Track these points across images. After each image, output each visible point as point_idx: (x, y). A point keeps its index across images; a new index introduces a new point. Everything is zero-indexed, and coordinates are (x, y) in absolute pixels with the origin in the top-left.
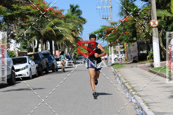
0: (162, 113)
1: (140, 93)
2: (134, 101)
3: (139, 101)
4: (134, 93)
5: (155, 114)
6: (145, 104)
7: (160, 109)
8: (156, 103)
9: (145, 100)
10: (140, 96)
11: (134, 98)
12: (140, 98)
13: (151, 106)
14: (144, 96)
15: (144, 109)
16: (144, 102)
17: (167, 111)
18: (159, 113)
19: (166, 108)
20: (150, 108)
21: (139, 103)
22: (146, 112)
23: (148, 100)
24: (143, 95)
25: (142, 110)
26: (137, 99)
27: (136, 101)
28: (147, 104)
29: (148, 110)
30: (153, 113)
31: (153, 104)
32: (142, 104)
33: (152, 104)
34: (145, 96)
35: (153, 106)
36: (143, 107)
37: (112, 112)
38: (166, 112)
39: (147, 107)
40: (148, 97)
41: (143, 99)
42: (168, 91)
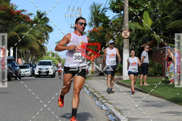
0: (135, 118)
1: (111, 102)
2: (104, 108)
3: (111, 108)
4: (104, 101)
5: (128, 119)
6: (118, 110)
7: (133, 115)
8: (128, 110)
9: (117, 107)
10: (111, 104)
11: (105, 106)
12: (111, 105)
15: (116, 115)
16: (116, 109)
17: (141, 118)
18: (132, 118)
19: (139, 114)
20: (122, 114)
21: (111, 110)
22: (119, 117)
23: (119, 107)
24: (114, 103)
25: (114, 115)
26: (108, 106)
27: (107, 108)
28: (119, 111)
29: (121, 116)
30: (126, 118)
31: (126, 111)
32: (114, 110)
33: (124, 111)
34: (116, 104)
35: (126, 113)
36: (115, 113)
39: (120, 113)
40: (118, 105)
41: (115, 106)
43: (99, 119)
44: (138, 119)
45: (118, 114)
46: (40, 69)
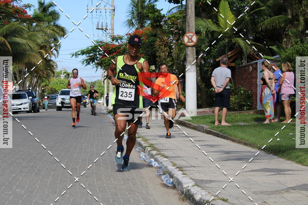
0: (207, 181)
1: (166, 153)
2: (155, 164)
3: (165, 164)
4: (154, 152)
5: (195, 181)
6: (177, 168)
7: (202, 175)
8: (194, 167)
9: (176, 162)
10: (167, 157)
11: (156, 160)
12: (166, 159)
13: (188, 172)
14: (173, 157)
15: (175, 175)
16: (174, 165)
17: (215, 179)
18: (202, 181)
20: (185, 174)
21: (166, 167)
22: (180, 179)
23: (179, 162)
24: (170, 155)
25: (172, 176)
26: (161, 161)
27: (159, 164)
28: (180, 168)
29: (184, 177)
30: (191, 180)
31: (191, 169)
32: (171, 168)
33: (188, 169)
34: (175, 157)
35: (192, 172)
36: (173, 172)
38: (213, 180)
39: (181, 172)
40: (179, 158)
41: (172, 161)
43: (146, 183)
44: (211, 181)
45: (178, 174)
46: (63, 99)
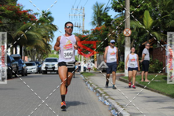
0: (137, 113)
1: (114, 97)
2: (107, 103)
3: (113, 103)
4: (107, 97)
5: (130, 114)
6: (120, 106)
7: (135, 110)
9: (119, 102)
10: (114, 100)
11: (108, 101)
12: (113, 101)
13: (126, 108)
15: (119, 110)
16: (118, 104)
18: (134, 113)
21: (114, 105)
24: (116, 98)
25: (117, 111)
26: (111, 102)
27: (109, 103)
28: (122, 106)
29: (124, 111)
30: (128, 113)
31: (128, 106)
32: (116, 106)
34: (119, 100)
35: (128, 108)
36: (118, 108)
37: (87, 112)
40: (121, 100)
41: (117, 102)
42: (140, 97)
43: (102, 114)
44: (139, 114)
45: (121, 110)
46: (47, 65)
